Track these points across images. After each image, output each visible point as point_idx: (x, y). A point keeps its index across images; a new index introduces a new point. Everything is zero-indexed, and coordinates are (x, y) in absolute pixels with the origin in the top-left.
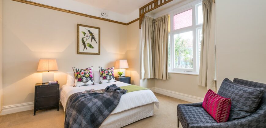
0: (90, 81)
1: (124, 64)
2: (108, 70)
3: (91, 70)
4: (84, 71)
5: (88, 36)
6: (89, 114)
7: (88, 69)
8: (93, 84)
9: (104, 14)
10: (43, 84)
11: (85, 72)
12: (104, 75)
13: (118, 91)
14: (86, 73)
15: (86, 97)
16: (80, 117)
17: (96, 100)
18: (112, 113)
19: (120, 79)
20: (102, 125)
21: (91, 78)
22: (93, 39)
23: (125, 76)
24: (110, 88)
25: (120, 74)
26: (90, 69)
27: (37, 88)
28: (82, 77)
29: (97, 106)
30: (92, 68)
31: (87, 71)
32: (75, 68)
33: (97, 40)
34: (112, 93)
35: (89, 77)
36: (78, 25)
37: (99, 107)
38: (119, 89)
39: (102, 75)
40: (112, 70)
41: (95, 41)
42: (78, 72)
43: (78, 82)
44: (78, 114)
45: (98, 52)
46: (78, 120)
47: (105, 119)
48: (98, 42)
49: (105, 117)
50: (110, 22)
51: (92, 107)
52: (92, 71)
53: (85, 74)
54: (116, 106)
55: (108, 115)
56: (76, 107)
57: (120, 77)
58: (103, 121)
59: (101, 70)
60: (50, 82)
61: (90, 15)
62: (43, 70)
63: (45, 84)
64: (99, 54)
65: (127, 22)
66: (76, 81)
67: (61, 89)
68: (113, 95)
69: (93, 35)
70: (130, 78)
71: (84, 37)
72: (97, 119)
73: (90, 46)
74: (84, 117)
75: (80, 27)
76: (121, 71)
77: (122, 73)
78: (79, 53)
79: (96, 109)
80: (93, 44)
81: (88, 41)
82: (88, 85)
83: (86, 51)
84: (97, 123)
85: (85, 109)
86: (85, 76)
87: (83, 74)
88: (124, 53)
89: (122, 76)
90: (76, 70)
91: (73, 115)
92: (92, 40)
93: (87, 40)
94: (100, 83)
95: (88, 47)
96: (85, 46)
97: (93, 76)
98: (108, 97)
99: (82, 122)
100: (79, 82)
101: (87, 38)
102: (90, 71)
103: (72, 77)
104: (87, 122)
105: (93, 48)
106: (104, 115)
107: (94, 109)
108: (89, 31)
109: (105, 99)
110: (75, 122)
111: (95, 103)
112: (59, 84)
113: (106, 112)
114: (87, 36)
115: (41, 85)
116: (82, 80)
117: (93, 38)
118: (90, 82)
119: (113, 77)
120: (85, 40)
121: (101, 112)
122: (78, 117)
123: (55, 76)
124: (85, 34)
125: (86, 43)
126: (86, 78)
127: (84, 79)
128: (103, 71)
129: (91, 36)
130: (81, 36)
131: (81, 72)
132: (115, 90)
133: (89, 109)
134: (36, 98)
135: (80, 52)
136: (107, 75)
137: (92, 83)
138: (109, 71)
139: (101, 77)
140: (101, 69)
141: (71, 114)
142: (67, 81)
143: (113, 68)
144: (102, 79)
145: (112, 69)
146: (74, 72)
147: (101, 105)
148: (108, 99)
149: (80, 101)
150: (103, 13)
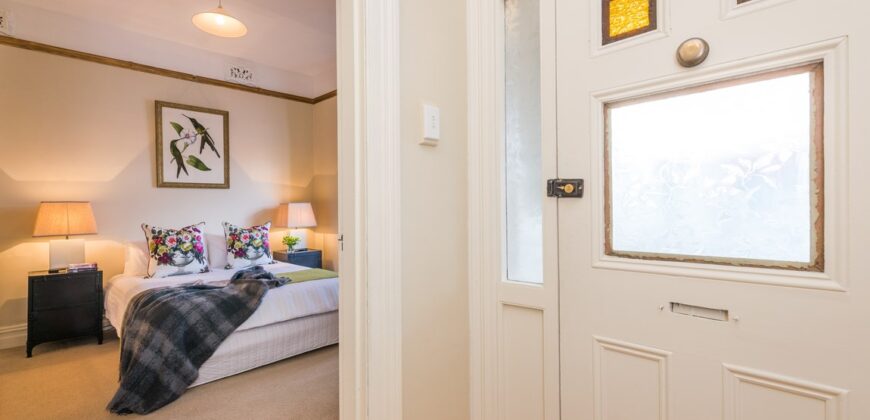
0: (196, 261)
1: (301, 215)
2: (250, 231)
3: (199, 232)
4: (177, 234)
5: (191, 134)
6: (181, 328)
7: (191, 229)
8: (207, 270)
9: (241, 71)
10: (50, 272)
11: (180, 236)
12: (238, 245)
13: (264, 280)
14: (184, 240)
15: (175, 295)
16: (159, 335)
17: (201, 299)
18: (239, 328)
19: (290, 256)
20: (216, 354)
21: (198, 253)
22: (206, 145)
23: (306, 250)
24: (245, 274)
25: (291, 243)
26: (196, 230)
27: (35, 283)
28: (172, 252)
29: (202, 310)
30: (201, 228)
31: (185, 234)
32: (150, 228)
33: (219, 145)
34: (244, 286)
35: (191, 250)
36: (159, 105)
37: (207, 314)
38: (268, 276)
39: (232, 246)
40: (265, 232)
41: (213, 148)
42: (158, 238)
43: (159, 264)
44: (152, 329)
45: (221, 181)
46: (154, 341)
47: (222, 340)
48: (221, 153)
49: (223, 337)
50: (260, 96)
51: (188, 313)
52: (201, 235)
53: (180, 242)
54: (251, 312)
55: (230, 332)
56: (148, 313)
57: (289, 252)
58: (217, 344)
59: (228, 233)
60: (74, 266)
61: (195, 74)
62: (51, 233)
63: (57, 271)
64: (226, 185)
65: (314, 95)
66: (153, 262)
67: (109, 285)
68: (247, 290)
69: (206, 133)
70: (319, 253)
71: (176, 137)
72: (202, 340)
73: (198, 164)
74: (169, 335)
75: (165, 110)
76: (293, 234)
77: (296, 240)
78: (161, 184)
79: (198, 317)
80: (207, 156)
81: (191, 150)
82: (190, 273)
83: (183, 178)
84: (202, 348)
85: (171, 317)
86: (179, 249)
87: (175, 244)
88: (304, 184)
89: (295, 247)
90: (153, 232)
91: (141, 333)
92: (202, 147)
93: (187, 145)
94: (226, 268)
95: (189, 168)
96: (181, 164)
97: (205, 249)
98: (236, 292)
99: (162, 344)
100: (162, 265)
101: (186, 140)
102: (197, 234)
103: (142, 253)
104: (175, 345)
105: (207, 169)
106: (220, 332)
107: (194, 318)
108: (193, 121)
109: (225, 297)
110: (146, 346)
111: (198, 306)
112: (101, 272)
113: (225, 325)
114: (187, 136)
115: (47, 274)
116: (171, 259)
117: (206, 140)
118: (196, 266)
119: (266, 251)
120: (180, 146)
121: (212, 326)
122: (152, 336)
123: (89, 251)
124: (179, 129)
125: (185, 156)
126: (182, 255)
127: (178, 258)
128: (235, 235)
129: (199, 137)
130: (169, 134)
131: (168, 238)
132: (258, 278)
133: (182, 318)
134: (32, 310)
135: (166, 180)
136: (248, 245)
137: (202, 266)
138: (254, 234)
139: (229, 251)
140: (231, 229)
141: (138, 331)
142: (127, 264)
143: (268, 226)
144: (233, 255)
145: (264, 228)
146: (147, 239)
147: (213, 310)
148: (234, 298)
149: (159, 302)
150: (235, 71)
